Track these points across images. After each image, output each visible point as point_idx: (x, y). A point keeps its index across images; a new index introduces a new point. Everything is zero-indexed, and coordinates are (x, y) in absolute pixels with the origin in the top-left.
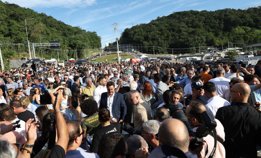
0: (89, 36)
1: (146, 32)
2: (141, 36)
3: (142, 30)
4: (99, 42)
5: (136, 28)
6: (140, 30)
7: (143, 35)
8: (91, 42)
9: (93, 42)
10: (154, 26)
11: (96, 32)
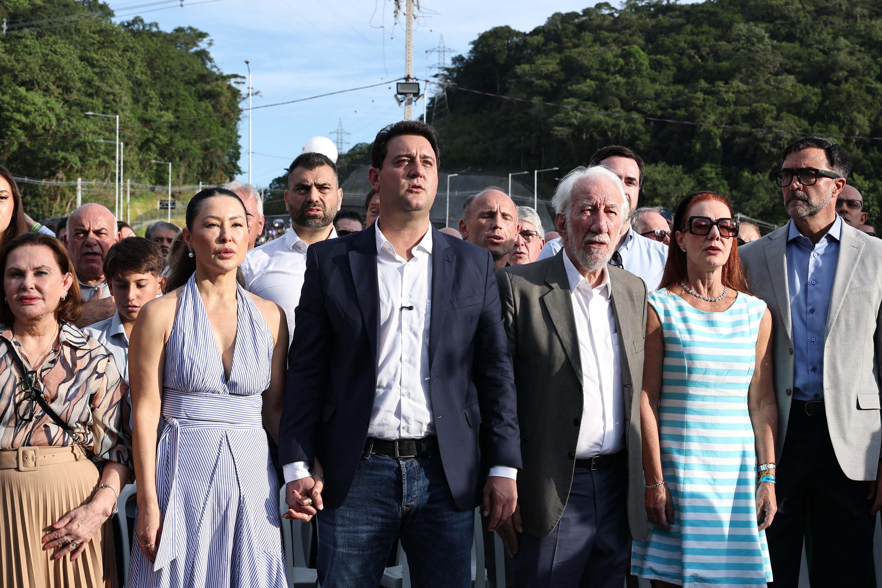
0: (132, 63)
1: (677, 81)
2: (627, 107)
3: (644, 58)
4: (223, 131)
5: (588, 36)
6: (626, 55)
7: (649, 106)
8: (146, 122)
9: (169, 116)
10: (760, 30)
11: (202, 35)
